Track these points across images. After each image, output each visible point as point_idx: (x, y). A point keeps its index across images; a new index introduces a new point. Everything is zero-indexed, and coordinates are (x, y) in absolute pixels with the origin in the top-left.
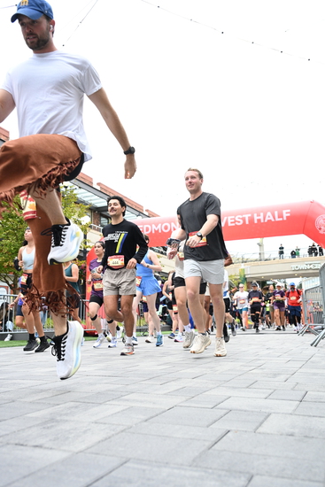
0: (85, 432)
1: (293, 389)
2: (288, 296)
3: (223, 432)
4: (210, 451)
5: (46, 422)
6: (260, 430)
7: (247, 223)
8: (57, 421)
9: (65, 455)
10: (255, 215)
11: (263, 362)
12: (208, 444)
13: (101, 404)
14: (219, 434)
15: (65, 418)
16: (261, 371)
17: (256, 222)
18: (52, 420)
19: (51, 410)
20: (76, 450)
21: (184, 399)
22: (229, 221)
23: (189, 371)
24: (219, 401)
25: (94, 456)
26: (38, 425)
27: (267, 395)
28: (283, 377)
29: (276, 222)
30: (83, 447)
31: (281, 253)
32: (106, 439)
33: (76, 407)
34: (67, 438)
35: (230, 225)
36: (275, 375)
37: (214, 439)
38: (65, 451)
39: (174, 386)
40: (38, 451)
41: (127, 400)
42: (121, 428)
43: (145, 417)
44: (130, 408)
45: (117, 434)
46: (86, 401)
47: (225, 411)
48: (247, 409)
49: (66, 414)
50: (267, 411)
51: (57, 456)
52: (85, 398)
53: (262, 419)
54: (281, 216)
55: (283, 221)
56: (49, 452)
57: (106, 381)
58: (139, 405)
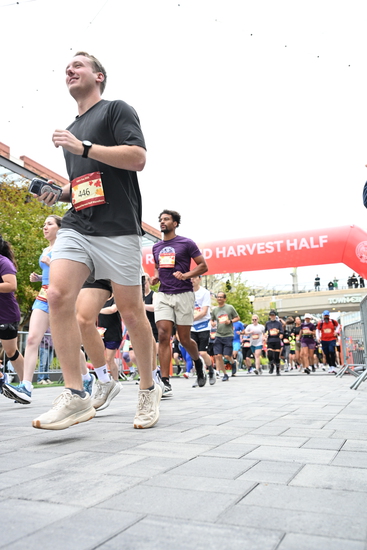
0: (96, 485)
1: (330, 437)
2: (320, 329)
3: (252, 485)
4: (238, 505)
5: (52, 474)
6: (294, 482)
7: (279, 250)
8: (65, 473)
9: (73, 511)
10: (288, 241)
11: (296, 407)
12: (235, 498)
13: (114, 454)
14: (248, 487)
15: (75, 469)
16: (294, 417)
17: (289, 249)
18: (60, 471)
19: (57, 460)
20: (87, 506)
21: (208, 448)
22: (259, 248)
23: (213, 416)
24: (247, 451)
25: (106, 511)
26: (43, 477)
27: (301, 444)
28: (319, 424)
29: (311, 249)
30: (94, 501)
31: (317, 284)
32: (120, 493)
33: (86, 457)
34: (76, 491)
35: (259, 252)
36: (310, 421)
37: (242, 493)
38: (74, 506)
39: (196, 434)
40: (43, 505)
41: (144, 449)
42: (137, 480)
43: (165, 469)
44: (148, 459)
45: (132, 487)
46: (98, 450)
47: (254, 462)
48: (279, 459)
49: (75, 465)
50: (302, 461)
51: (65, 511)
52: (97, 447)
53: (296, 470)
54: (317, 242)
55: (320, 248)
56: (57, 507)
57: (120, 428)
58: (157, 454)
